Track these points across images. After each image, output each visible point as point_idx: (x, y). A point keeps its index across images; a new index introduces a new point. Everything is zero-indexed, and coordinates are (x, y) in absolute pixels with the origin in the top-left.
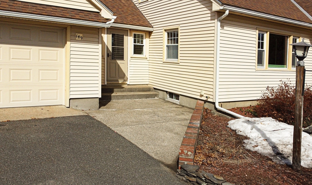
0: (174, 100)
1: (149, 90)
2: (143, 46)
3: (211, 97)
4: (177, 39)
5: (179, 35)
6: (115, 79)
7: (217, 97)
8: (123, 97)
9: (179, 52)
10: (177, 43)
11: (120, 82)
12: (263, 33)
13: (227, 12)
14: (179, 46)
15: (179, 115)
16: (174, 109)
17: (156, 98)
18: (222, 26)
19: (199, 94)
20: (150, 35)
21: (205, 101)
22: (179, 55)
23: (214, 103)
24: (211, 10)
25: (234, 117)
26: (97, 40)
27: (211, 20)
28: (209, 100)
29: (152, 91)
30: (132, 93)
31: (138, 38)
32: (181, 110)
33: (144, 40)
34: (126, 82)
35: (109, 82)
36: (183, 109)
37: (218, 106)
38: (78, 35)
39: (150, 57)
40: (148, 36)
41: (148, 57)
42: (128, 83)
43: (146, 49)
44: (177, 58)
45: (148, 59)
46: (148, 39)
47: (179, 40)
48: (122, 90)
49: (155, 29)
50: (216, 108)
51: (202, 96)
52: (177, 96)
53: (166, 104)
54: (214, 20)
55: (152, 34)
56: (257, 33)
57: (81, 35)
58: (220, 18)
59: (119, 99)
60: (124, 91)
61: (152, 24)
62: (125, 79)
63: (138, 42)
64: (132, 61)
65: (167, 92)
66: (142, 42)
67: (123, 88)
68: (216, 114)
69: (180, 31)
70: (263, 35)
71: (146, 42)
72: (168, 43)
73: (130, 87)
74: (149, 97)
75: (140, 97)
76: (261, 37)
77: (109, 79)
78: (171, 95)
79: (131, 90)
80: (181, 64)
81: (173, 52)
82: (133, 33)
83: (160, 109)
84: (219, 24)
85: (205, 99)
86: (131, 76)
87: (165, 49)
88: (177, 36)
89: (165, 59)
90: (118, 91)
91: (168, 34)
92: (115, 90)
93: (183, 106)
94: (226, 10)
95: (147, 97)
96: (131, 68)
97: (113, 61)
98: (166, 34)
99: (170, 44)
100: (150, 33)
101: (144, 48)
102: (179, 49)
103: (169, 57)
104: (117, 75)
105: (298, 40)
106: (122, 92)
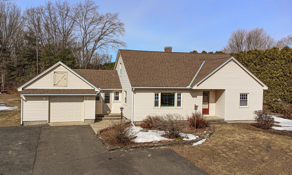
2: (119, 96)
5: (127, 94)
6: (106, 111)
8: (107, 119)
11: (108, 113)
12: (158, 93)
13: (134, 89)
18: (135, 93)
22: (127, 102)
26: (93, 99)
27: (131, 91)
28: (131, 121)
31: (117, 93)
33: (119, 94)
35: (103, 113)
37: (132, 123)
40: (121, 92)
41: (121, 101)
46: (121, 94)
47: (127, 96)
48: (108, 116)
49: (123, 90)
51: (130, 119)
52: (127, 119)
56: (154, 94)
59: (105, 120)
60: (109, 117)
61: (122, 87)
63: (117, 95)
64: (113, 103)
73: (112, 115)
77: (103, 111)
80: (127, 106)
82: (114, 91)
86: (113, 110)
87: (125, 98)
89: (124, 103)
92: (105, 116)
96: (113, 107)
97: (105, 104)
98: (125, 92)
101: (119, 98)
102: (127, 100)
104: (107, 110)
105: (181, 94)
106: (108, 117)
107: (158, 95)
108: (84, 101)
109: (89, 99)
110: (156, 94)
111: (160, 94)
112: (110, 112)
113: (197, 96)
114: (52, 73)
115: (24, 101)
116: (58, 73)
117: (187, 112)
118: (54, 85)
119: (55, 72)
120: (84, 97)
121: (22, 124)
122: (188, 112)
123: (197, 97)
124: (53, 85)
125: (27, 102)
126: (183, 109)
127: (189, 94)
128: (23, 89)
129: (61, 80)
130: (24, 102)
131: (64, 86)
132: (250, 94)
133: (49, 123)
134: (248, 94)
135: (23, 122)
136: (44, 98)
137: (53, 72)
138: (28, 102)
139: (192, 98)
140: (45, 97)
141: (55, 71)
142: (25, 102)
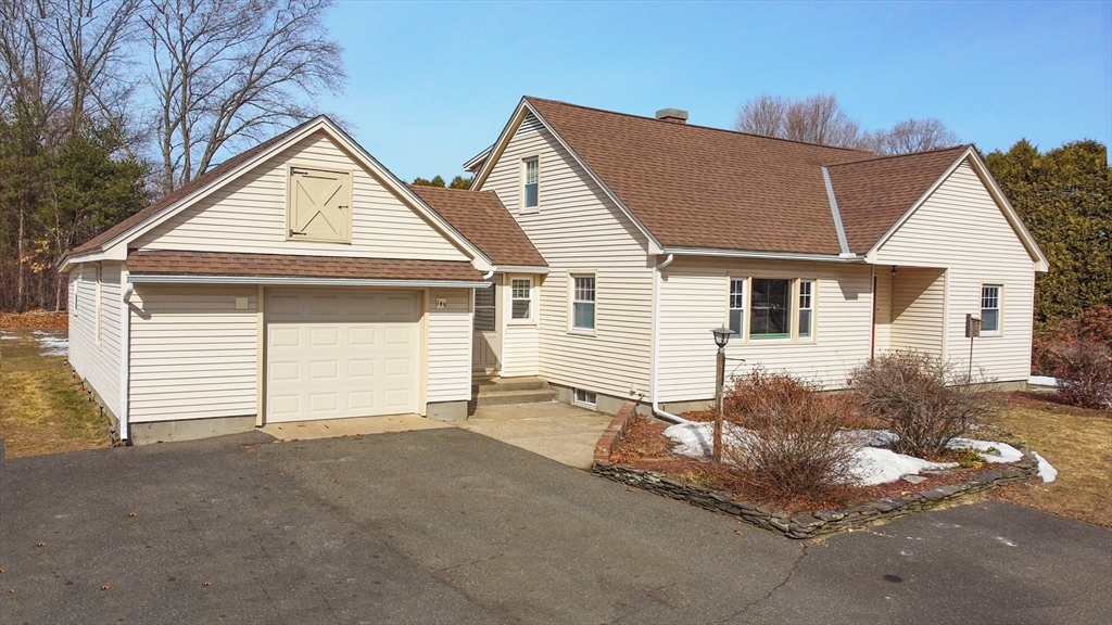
0: (587, 404)
1: (540, 386)
2: (529, 301)
3: (646, 394)
4: (593, 292)
5: (597, 285)
6: (480, 367)
7: (656, 394)
8: (497, 400)
9: (596, 317)
10: (593, 299)
11: (488, 373)
12: (739, 279)
13: (670, 258)
14: (597, 306)
15: (595, 425)
16: (588, 418)
17: (553, 401)
18: (665, 278)
19: (628, 390)
20: (542, 281)
21: (639, 402)
22: (596, 322)
23: (651, 404)
24: (646, 250)
25: (676, 423)
26: (465, 306)
27: (647, 267)
28: (644, 399)
29: (546, 388)
30: (511, 393)
31: (521, 286)
32: (599, 419)
33: (531, 291)
34: (499, 373)
36: (602, 418)
37: (656, 409)
38: (440, 300)
39: (543, 322)
40: (538, 281)
41: (537, 322)
42: (502, 374)
43: (534, 309)
44: (593, 327)
45: (538, 327)
46: (538, 288)
47: (597, 296)
48: (493, 387)
49: (551, 270)
50: (654, 414)
51: (632, 393)
52: (592, 396)
53: (571, 410)
54: (652, 267)
55: (547, 279)
56: (727, 281)
57: (444, 301)
58: (660, 266)
59: (490, 404)
60: (496, 390)
61: (547, 260)
62: (497, 366)
63: (521, 296)
64: (509, 331)
65: (573, 388)
66: (527, 296)
67: (494, 383)
68: (654, 421)
69: (597, 280)
70: (740, 283)
71: (535, 294)
72: (577, 298)
73: (505, 381)
74: (540, 400)
75: (526, 399)
76: (736, 286)
78: (582, 394)
79: (508, 388)
80: (599, 338)
81: (585, 316)
82: (512, 278)
83: (564, 418)
84: (659, 274)
85: (636, 398)
86: (507, 360)
87: (572, 307)
88: (593, 287)
89: (571, 328)
90: (487, 390)
91: (577, 280)
93: (602, 414)
94: (667, 255)
95: (538, 399)
96: (507, 346)
97: (477, 333)
98: (573, 281)
99: (580, 301)
100: (542, 277)
101: (531, 305)
102: (596, 311)
103: (577, 324)
104: (484, 359)
105: (813, 284)
106: (492, 391)
107: (740, 289)
108: (426, 314)
109: (447, 309)
110: (733, 283)
111: (747, 285)
112: (496, 370)
113: (859, 295)
114: (281, 173)
115: (133, 313)
116: (310, 173)
117: (842, 358)
118: (292, 233)
119: (293, 171)
120: (427, 293)
121: (124, 435)
122: (846, 358)
123: (856, 298)
124: (283, 232)
125: (149, 317)
126: (819, 344)
127: (835, 284)
128: (131, 250)
129: (323, 209)
130: (136, 319)
131: (337, 238)
132: (1006, 286)
133: (264, 424)
134: (1000, 288)
135: (129, 424)
136: (242, 302)
137: (284, 169)
138: (155, 318)
139: (844, 300)
140: (244, 296)
141: (293, 162)
142: (140, 320)
